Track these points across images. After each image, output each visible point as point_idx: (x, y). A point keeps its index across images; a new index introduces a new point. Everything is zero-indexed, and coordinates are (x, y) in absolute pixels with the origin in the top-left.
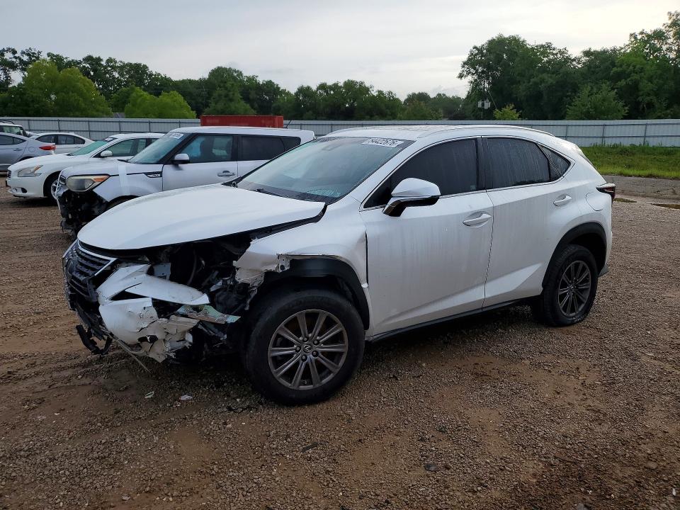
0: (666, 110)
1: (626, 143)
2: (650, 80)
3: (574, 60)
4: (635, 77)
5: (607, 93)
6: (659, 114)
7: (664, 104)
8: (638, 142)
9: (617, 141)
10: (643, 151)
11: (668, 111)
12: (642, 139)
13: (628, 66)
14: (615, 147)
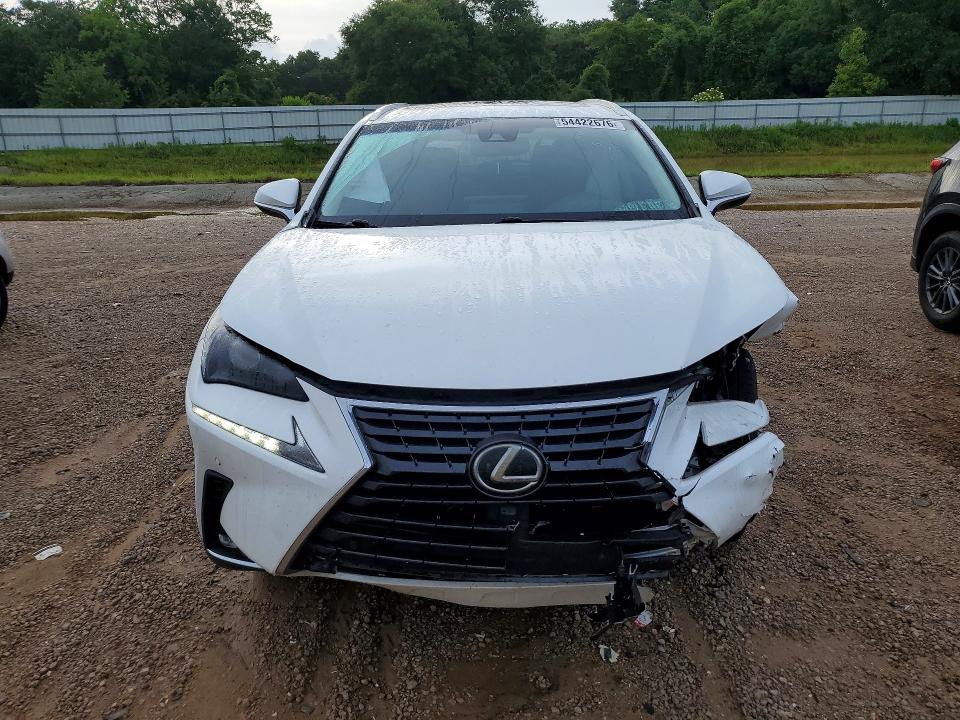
0: (170, 95)
1: (153, 141)
2: (137, 51)
3: (11, 13)
4: (116, 47)
5: (91, 69)
6: (164, 101)
7: (166, 87)
8: (166, 139)
9: (140, 139)
10: (178, 151)
11: (173, 97)
12: (170, 135)
13: (102, 29)
14: (140, 147)
